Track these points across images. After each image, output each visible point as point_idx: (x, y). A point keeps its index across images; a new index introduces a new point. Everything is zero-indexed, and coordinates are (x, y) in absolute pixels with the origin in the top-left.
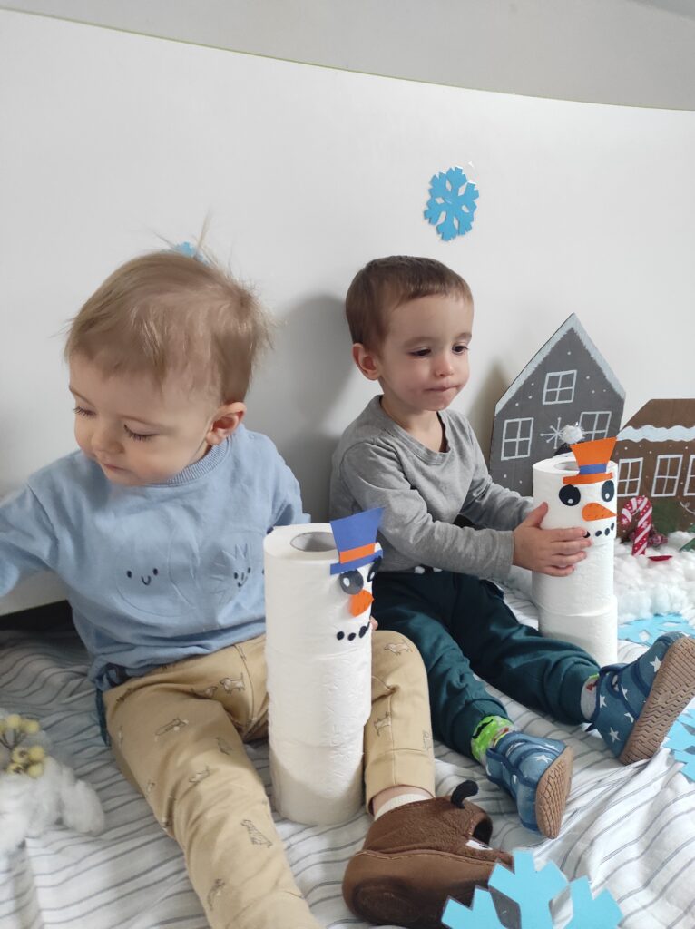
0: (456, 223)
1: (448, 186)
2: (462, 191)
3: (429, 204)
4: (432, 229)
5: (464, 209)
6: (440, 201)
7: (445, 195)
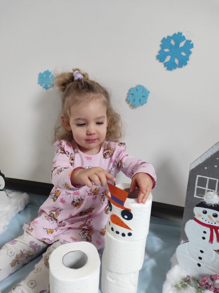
0: (177, 61)
1: (173, 42)
2: (182, 44)
3: (159, 52)
4: (162, 64)
5: (183, 54)
6: (167, 50)
7: (170, 47)
